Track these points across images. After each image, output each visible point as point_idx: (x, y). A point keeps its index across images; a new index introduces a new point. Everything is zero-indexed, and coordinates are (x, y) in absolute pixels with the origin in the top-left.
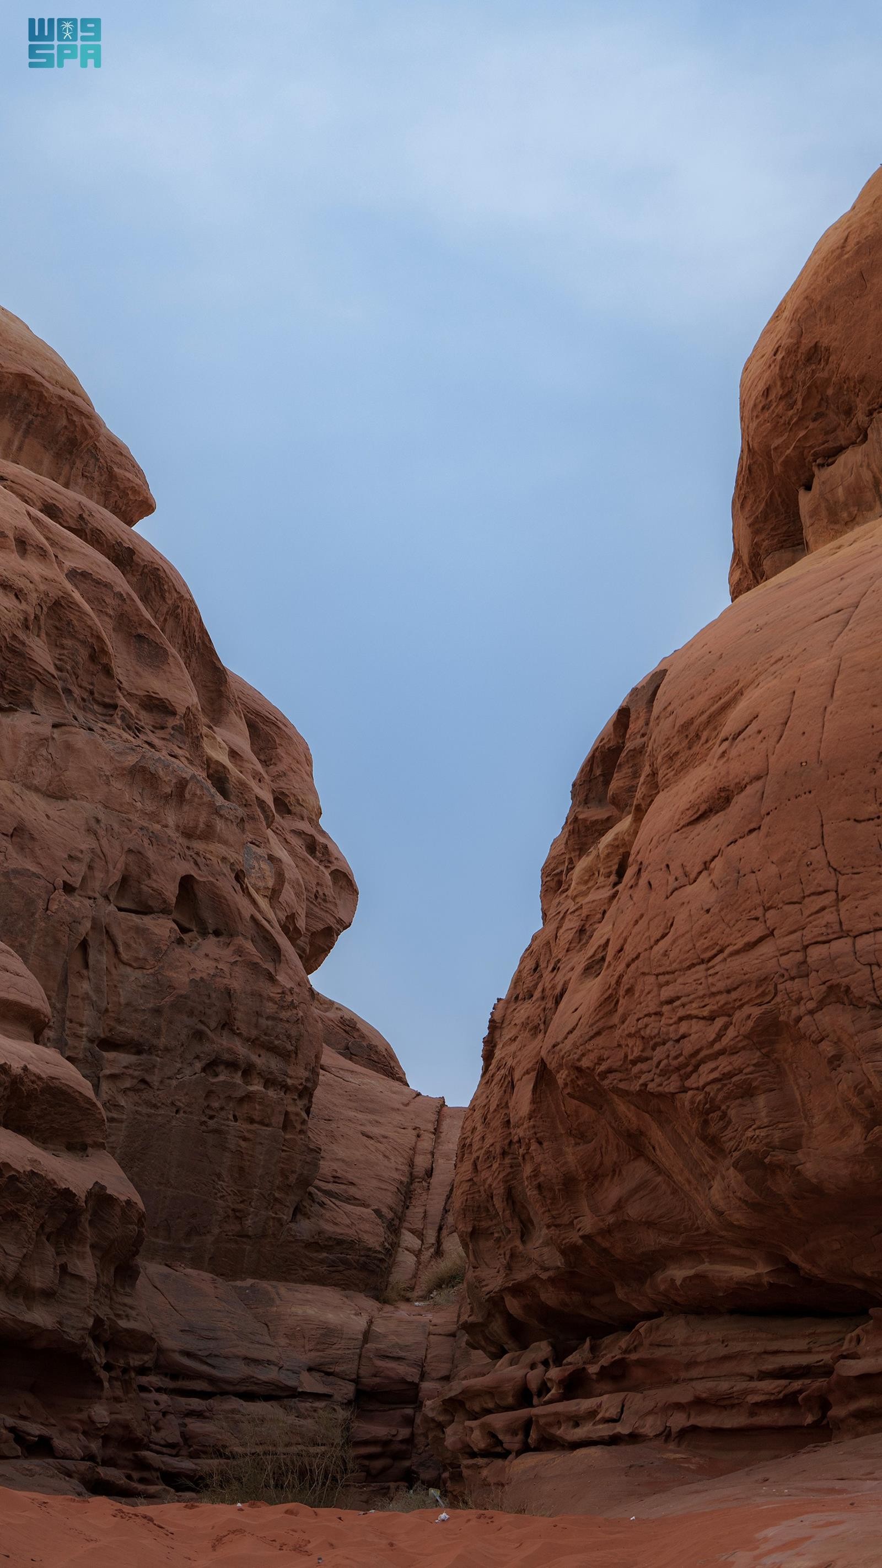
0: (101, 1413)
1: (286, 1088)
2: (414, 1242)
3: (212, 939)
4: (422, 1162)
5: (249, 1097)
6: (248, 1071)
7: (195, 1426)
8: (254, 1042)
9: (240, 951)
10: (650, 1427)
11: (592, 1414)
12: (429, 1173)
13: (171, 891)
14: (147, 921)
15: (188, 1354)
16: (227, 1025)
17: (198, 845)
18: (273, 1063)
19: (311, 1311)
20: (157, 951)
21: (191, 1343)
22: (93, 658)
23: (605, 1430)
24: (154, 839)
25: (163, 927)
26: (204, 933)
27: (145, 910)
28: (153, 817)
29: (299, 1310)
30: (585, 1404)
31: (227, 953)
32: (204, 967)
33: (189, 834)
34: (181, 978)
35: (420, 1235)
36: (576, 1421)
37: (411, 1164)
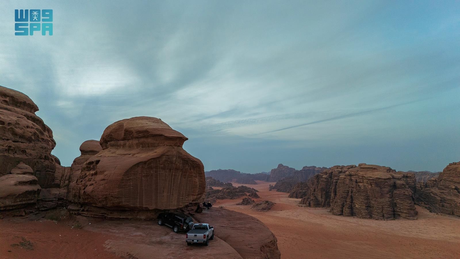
0: (36, 207)
1: (53, 172)
2: (62, 182)
3: (47, 160)
4: (63, 174)
5: (50, 173)
6: (50, 171)
7: (44, 205)
8: (50, 169)
9: (50, 161)
10: (90, 216)
11: (85, 214)
12: (64, 175)
13: (44, 157)
14: (41, 160)
15: (43, 198)
16: (48, 168)
17: (47, 152)
18: (52, 170)
19: (54, 192)
20: (42, 163)
21: (44, 197)
22: (37, 136)
23: (86, 215)
24: (42, 153)
25: (43, 160)
26: (46, 160)
27: (41, 159)
28: (42, 151)
29: (53, 192)
30: (84, 213)
31: (48, 162)
32: (46, 163)
33: (45, 151)
34: (44, 165)
35: (63, 181)
36: (83, 214)
37: (62, 174)
